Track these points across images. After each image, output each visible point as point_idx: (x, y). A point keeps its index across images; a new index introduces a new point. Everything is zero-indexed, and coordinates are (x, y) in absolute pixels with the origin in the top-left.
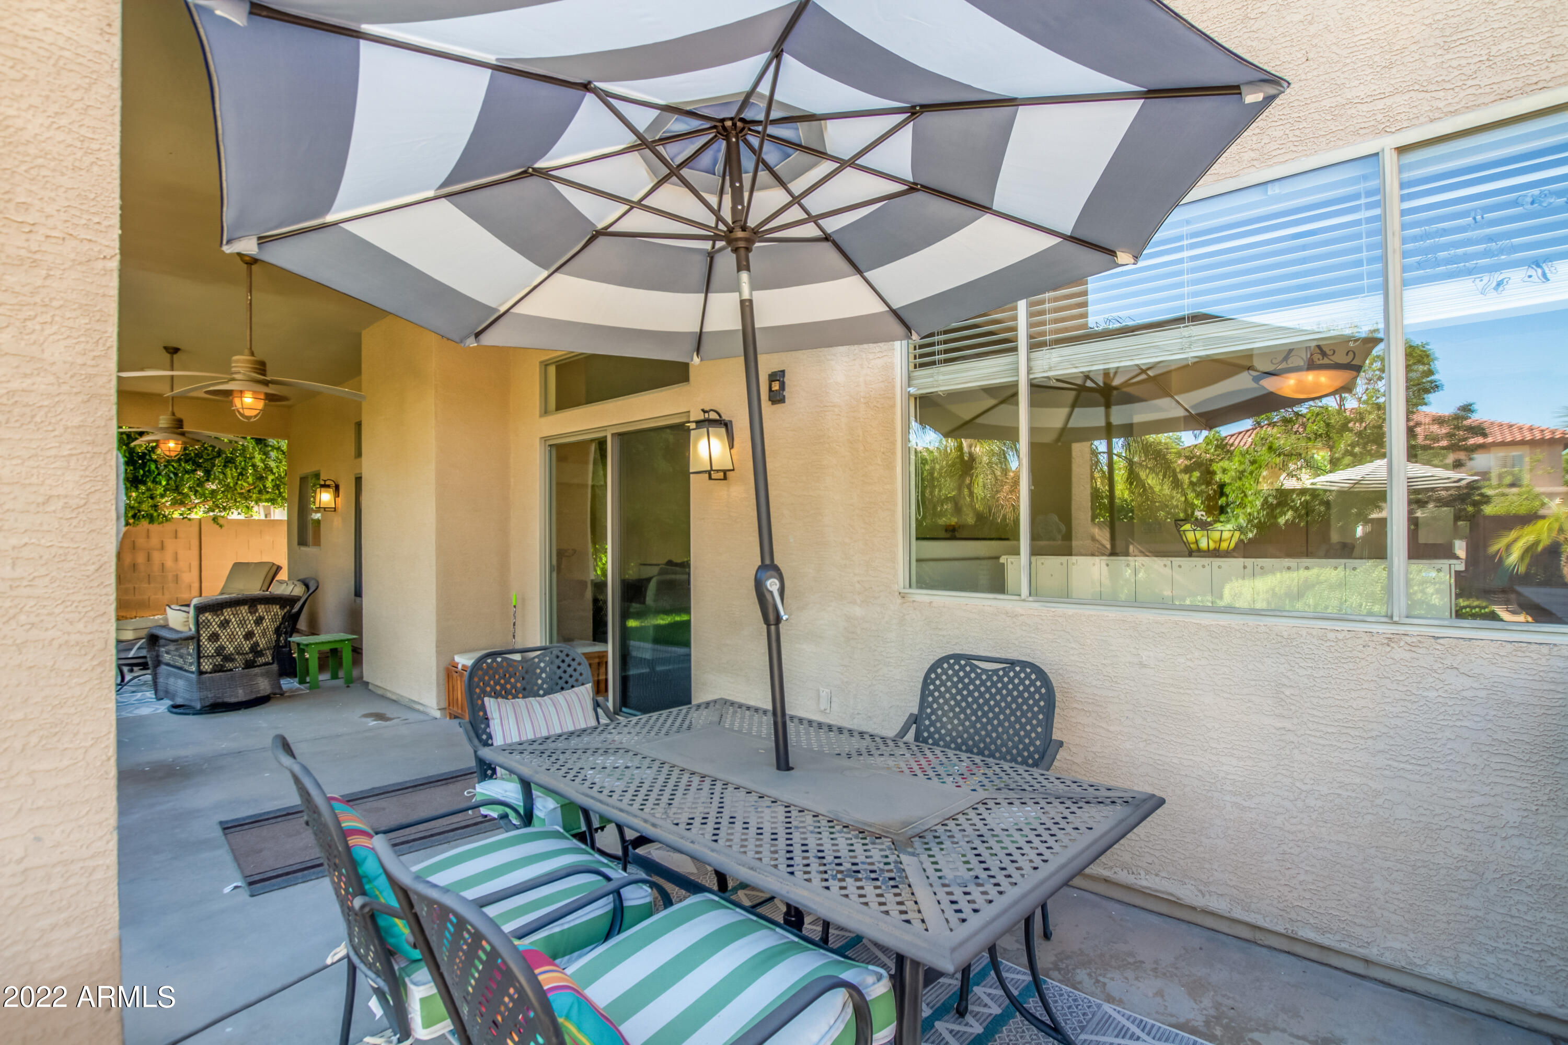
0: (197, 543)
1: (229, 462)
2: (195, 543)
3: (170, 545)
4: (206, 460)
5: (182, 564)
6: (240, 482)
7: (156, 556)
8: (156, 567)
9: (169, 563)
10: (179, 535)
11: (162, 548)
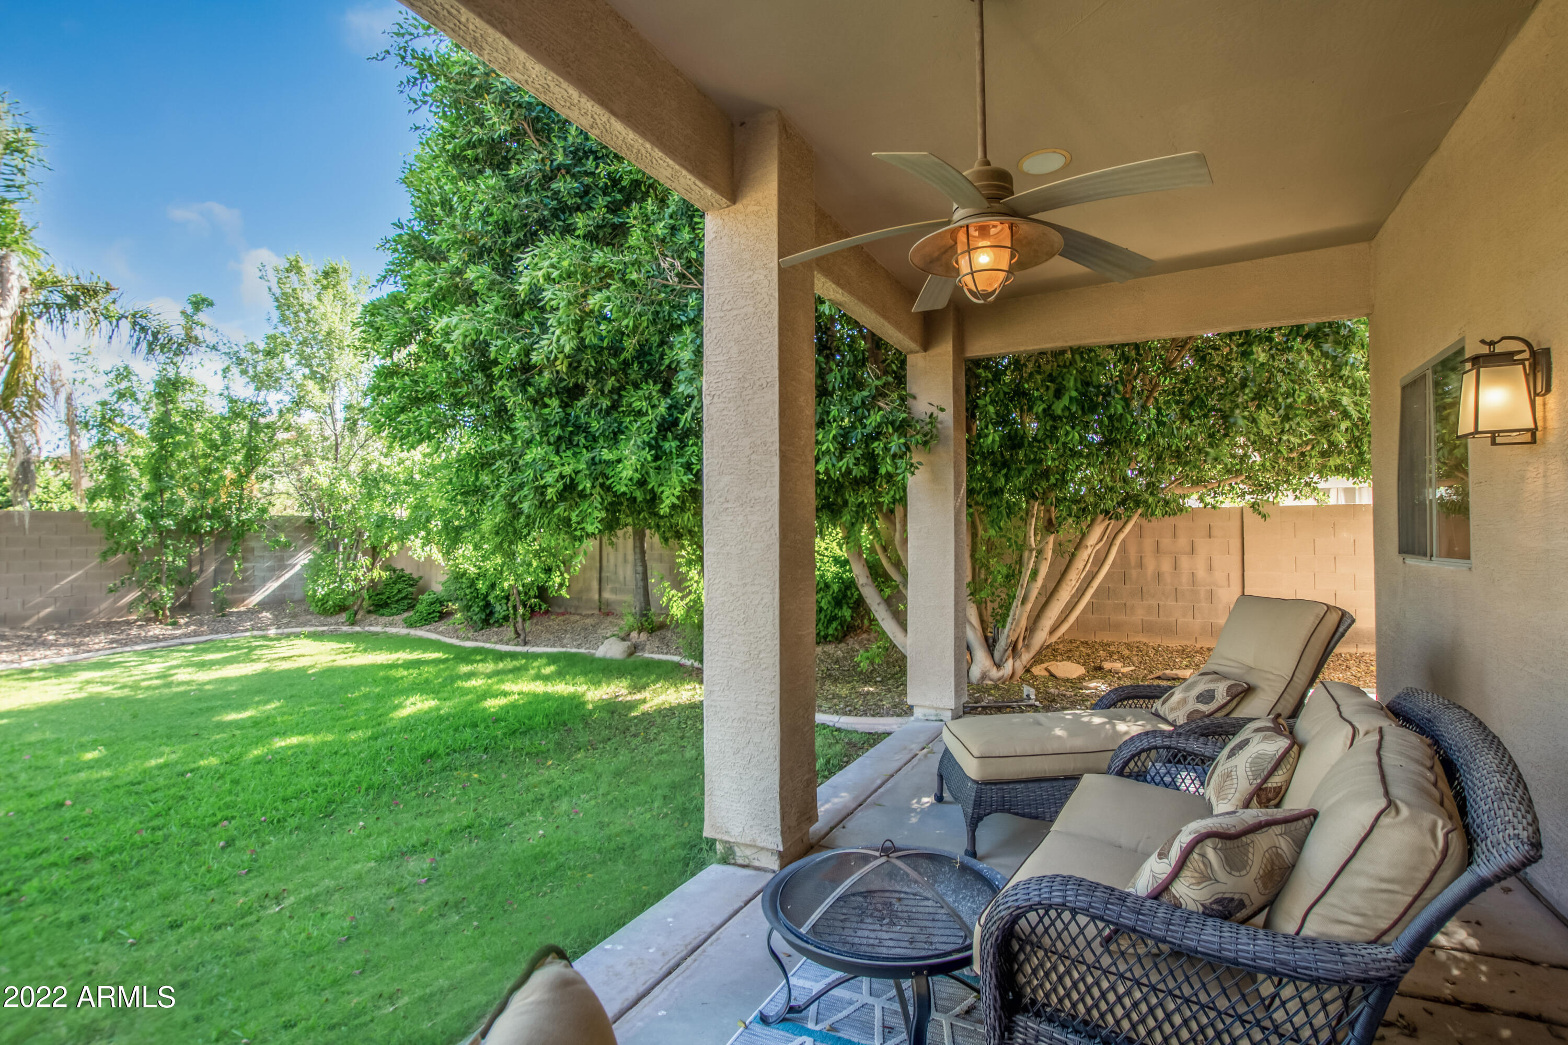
0: (1239, 545)
1: (1261, 397)
2: (1235, 543)
3: (1203, 547)
4: (1221, 398)
5: (1219, 576)
6: (1285, 438)
7: (1184, 562)
8: (1185, 578)
9: (1201, 573)
10: (1214, 532)
11: (1192, 551)
